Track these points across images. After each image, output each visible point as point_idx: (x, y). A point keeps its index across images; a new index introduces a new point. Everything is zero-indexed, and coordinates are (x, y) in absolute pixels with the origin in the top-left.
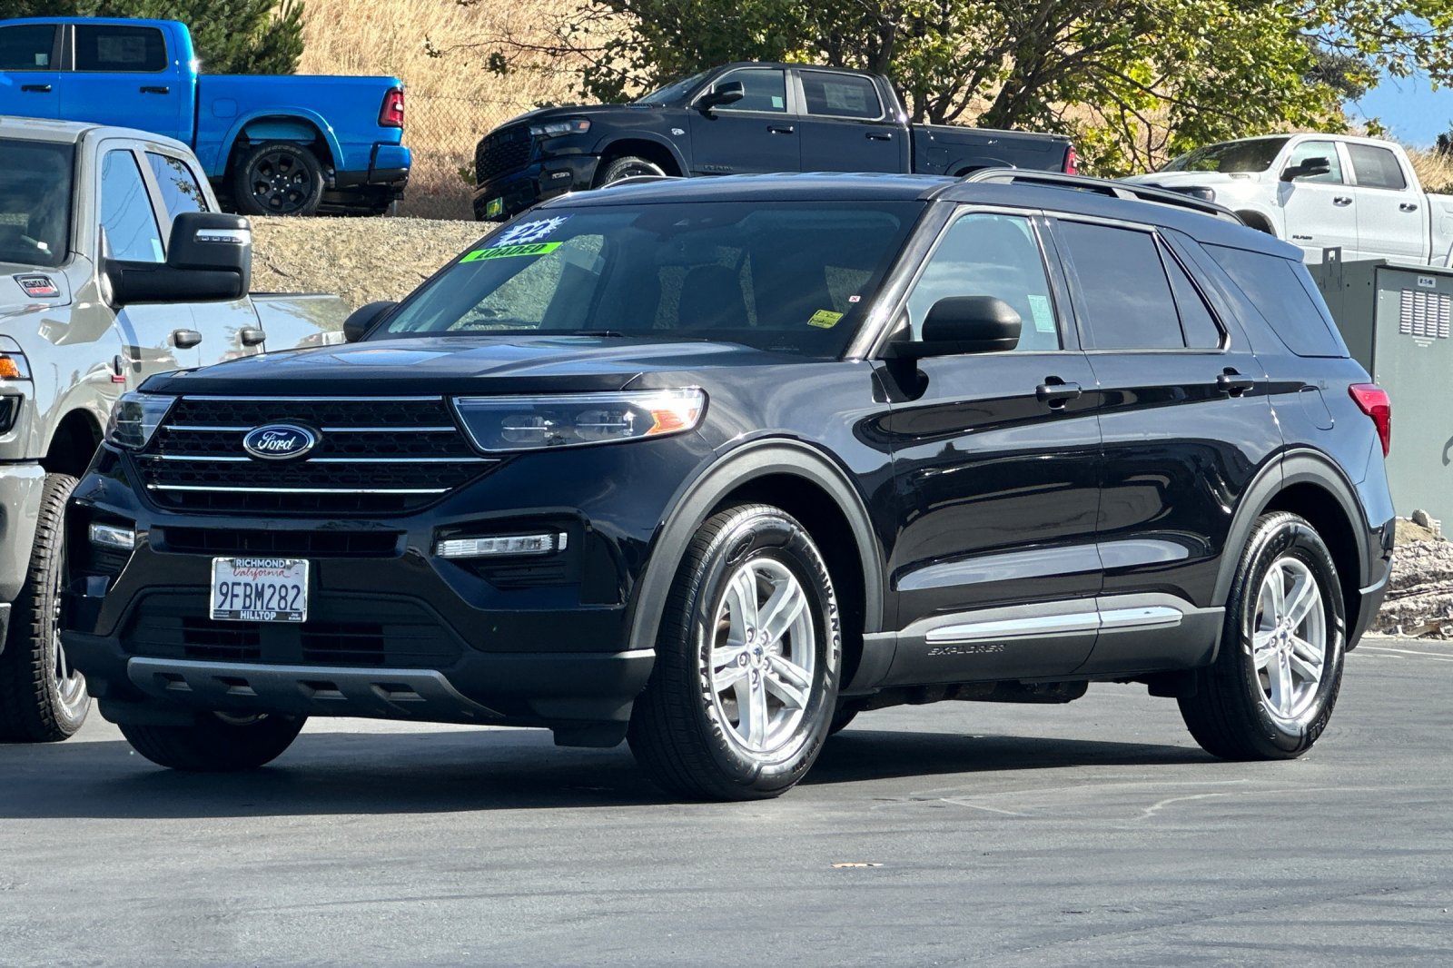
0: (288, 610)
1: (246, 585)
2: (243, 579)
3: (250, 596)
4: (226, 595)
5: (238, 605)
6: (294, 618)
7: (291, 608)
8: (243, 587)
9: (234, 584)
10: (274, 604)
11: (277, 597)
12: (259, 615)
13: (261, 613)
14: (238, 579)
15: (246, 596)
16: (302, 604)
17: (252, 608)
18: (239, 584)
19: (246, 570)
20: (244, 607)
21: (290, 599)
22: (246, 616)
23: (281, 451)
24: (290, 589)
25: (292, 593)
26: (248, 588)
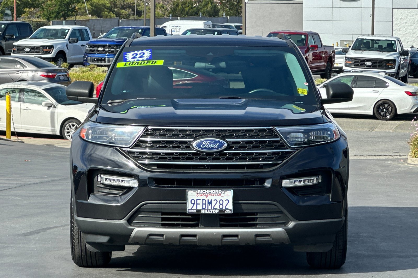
0: (224, 209)
1: (203, 200)
2: (202, 198)
3: (205, 204)
4: (194, 204)
5: (200, 207)
6: (228, 212)
7: (225, 208)
8: (201, 201)
9: (197, 200)
10: (217, 207)
11: (218, 204)
12: (210, 211)
13: (211, 210)
14: (199, 198)
15: (203, 204)
16: (230, 206)
17: (207, 208)
18: (200, 200)
19: (202, 194)
20: (203, 208)
21: (224, 205)
22: (203, 212)
23: (212, 148)
24: (224, 201)
25: (225, 203)
26: (204, 201)
